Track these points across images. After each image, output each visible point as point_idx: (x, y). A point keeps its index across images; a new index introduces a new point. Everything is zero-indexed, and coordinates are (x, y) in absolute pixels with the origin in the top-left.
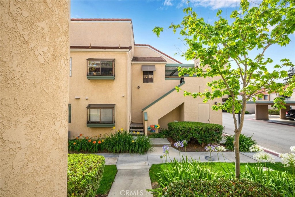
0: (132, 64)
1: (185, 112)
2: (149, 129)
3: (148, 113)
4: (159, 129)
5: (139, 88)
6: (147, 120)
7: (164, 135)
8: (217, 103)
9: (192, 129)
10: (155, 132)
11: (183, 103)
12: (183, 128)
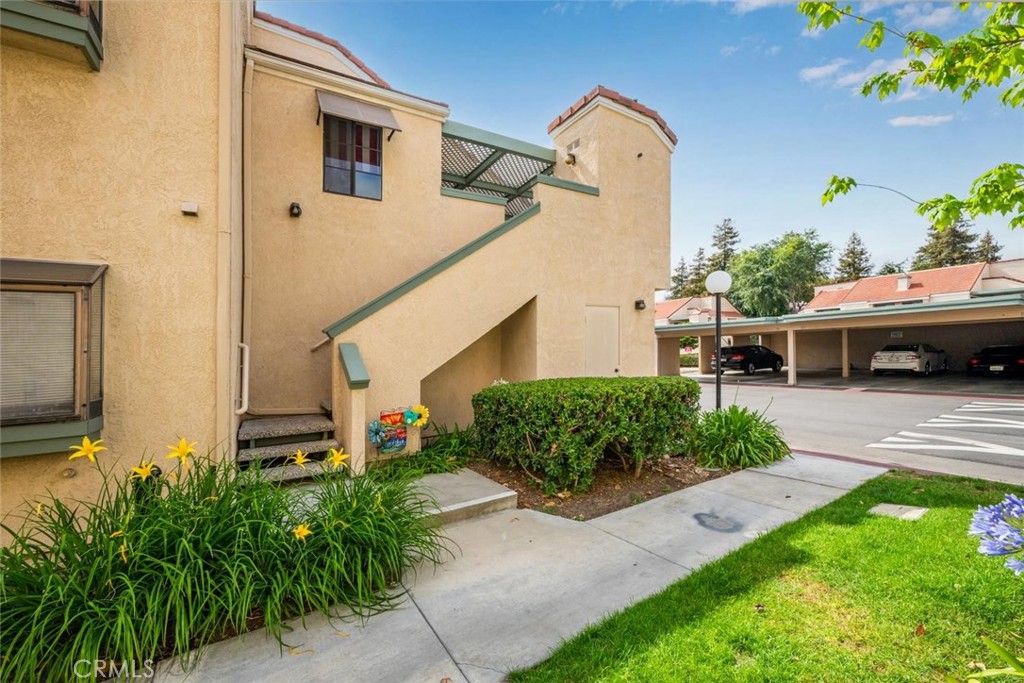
0: (250, 63)
1: (538, 340)
2: (377, 433)
3: (363, 347)
4: (425, 428)
5: (297, 215)
6: (363, 384)
7: (451, 454)
8: (642, 302)
9: (617, 399)
10: (403, 446)
11: (533, 301)
12: (581, 401)
